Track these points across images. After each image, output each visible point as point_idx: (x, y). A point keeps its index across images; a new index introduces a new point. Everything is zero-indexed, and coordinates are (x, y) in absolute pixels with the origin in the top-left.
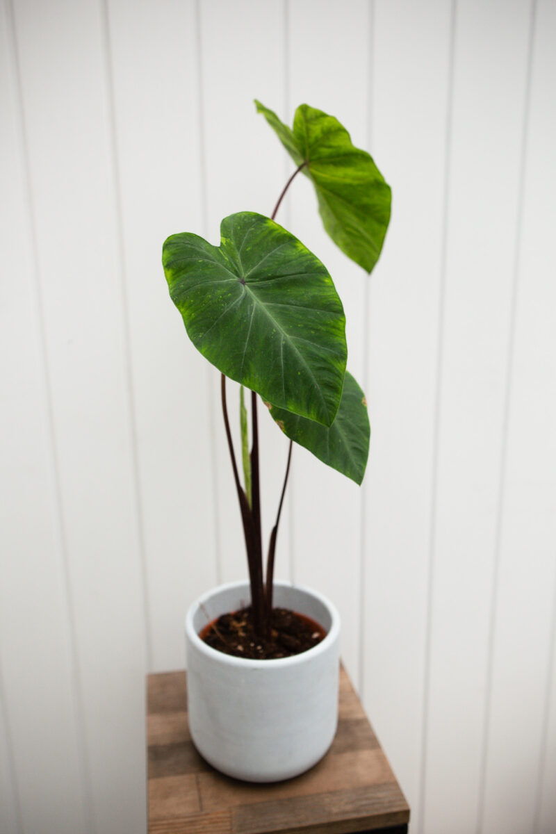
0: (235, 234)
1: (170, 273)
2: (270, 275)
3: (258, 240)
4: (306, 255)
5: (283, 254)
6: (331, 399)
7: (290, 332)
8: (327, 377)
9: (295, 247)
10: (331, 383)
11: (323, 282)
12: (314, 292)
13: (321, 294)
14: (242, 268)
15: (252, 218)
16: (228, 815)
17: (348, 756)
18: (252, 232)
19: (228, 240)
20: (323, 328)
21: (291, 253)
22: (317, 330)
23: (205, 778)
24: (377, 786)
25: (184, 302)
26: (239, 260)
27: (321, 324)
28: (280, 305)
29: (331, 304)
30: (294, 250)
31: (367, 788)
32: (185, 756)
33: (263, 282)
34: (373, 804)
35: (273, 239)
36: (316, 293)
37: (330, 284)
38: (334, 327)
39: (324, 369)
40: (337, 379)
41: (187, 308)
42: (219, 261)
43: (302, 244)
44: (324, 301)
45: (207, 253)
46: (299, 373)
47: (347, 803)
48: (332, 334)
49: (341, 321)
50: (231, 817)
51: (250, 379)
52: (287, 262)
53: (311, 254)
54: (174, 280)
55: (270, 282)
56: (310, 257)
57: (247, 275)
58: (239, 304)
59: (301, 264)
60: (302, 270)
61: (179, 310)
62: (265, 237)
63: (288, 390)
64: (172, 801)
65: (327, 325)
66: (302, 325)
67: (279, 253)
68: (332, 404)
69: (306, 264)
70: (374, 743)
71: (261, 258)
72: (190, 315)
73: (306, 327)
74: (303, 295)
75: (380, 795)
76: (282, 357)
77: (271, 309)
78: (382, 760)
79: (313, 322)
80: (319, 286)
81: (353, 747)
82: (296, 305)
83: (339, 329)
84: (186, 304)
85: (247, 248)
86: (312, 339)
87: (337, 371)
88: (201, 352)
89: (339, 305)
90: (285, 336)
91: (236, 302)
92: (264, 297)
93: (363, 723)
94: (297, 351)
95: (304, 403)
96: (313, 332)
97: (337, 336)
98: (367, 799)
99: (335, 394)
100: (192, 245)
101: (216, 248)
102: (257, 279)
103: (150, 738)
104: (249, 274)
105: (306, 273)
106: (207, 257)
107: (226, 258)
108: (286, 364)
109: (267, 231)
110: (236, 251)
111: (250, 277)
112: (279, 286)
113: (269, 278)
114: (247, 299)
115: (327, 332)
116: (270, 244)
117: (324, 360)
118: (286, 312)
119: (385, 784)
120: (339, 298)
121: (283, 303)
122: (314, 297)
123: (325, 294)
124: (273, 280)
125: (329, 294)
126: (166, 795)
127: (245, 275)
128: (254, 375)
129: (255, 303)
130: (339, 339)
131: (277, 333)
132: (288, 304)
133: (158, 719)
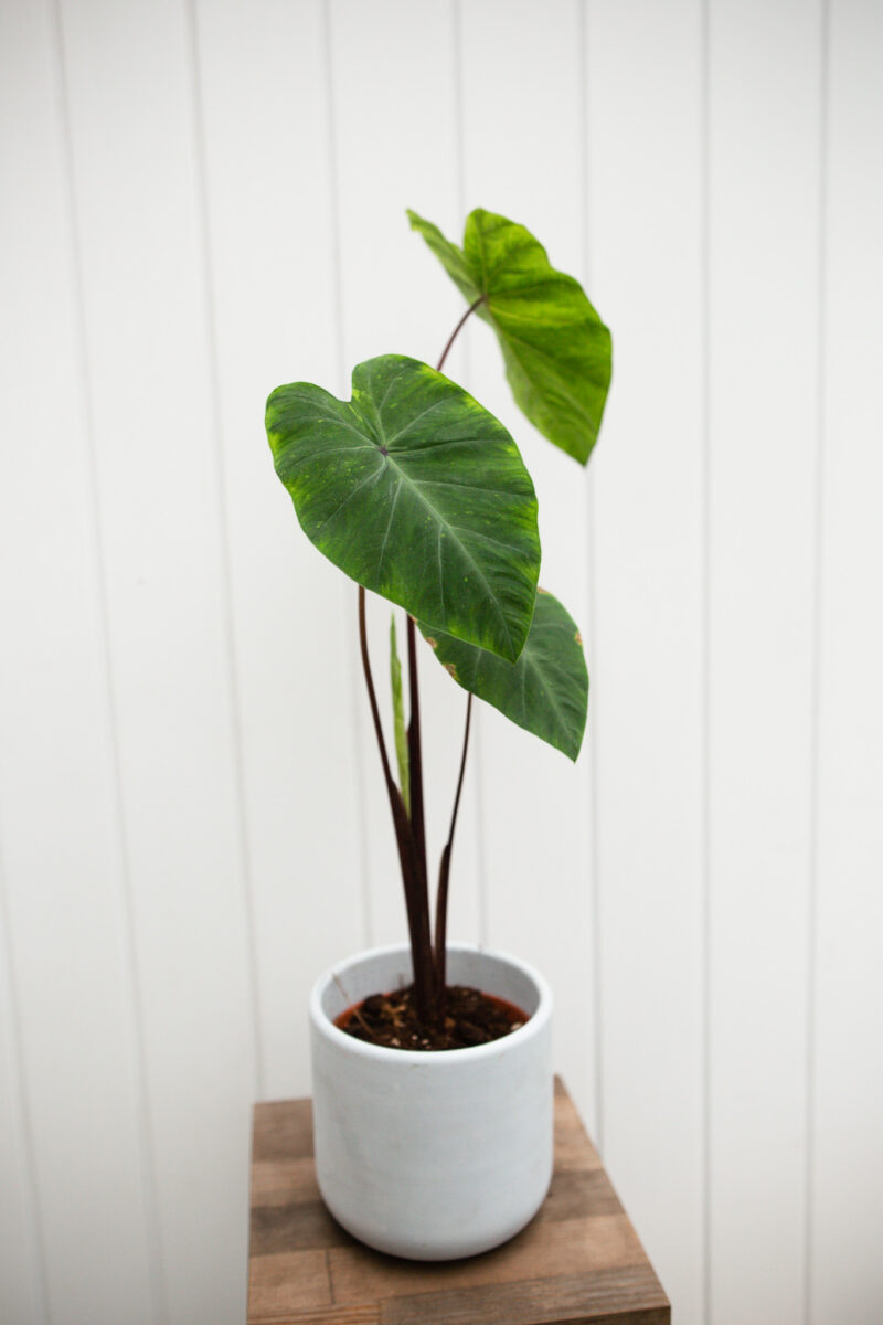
0: (374, 385)
1: (276, 438)
2: (424, 441)
3: (408, 393)
4: (480, 414)
5: (444, 413)
6: (517, 621)
7: (453, 521)
8: (511, 588)
9: (463, 403)
10: (515, 596)
11: (506, 452)
12: (489, 465)
13: (502, 468)
14: (382, 432)
15: (399, 363)
16: (375, 1310)
17: (571, 1225)
18: (398, 383)
19: (363, 393)
20: (504, 517)
21: (456, 411)
22: (495, 520)
23: (340, 1256)
24: (617, 1271)
25: (296, 478)
26: (378, 420)
27: (501, 512)
28: (440, 484)
29: (516, 483)
30: (462, 407)
31: (600, 1273)
32: (311, 1223)
33: (416, 452)
34: (610, 1297)
35: (430, 393)
36: (493, 468)
37: (515, 455)
38: (520, 516)
39: (505, 575)
40: (525, 591)
41: (301, 486)
42: (348, 421)
43: (471, 397)
44: (506, 479)
45: (331, 410)
46: (466, 580)
47: (568, 1295)
48: (517, 525)
49: (531, 507)
50: (380, 1314)
51: (391, 586)
52: (450, 423)
53: (486, 413)
54: (281, 448)
55: (424, 452)
56: (485, 417)
57: (390, 442)
58: (376, 481)
59: (471, 427)
60: (473, 433)
61: (288, 489)
62: (418, 390)
63: (449, 605)
64: (287, 1289)
65: (508, 512)
66: (471, 512)
67: (438, 411)
68: (517, 627)
69: (478, 427)
70: (614, 1206)
71: (412, 418)
72: (304, 497)
73: (476, 515)
74: (474, 470)
75: (622, 1283)
76: (440, 555)
77: (423, 488)
78: (627, 1232)
79: (488, 507)
80: (499, 457)
81: (578, 1212)
82: (463, 484)
83: (527, 518)
84: (299, 481)
85: (391, 404)
86: (487, 532)
87: (526, 579)
88: (318, 548)
89: (527, 484)
90: (445, 526)
91: (370, 478)
92: (415, 473)
93: (597, 1176)
94: (463, 548)
95: (474, 625)
96: (488, 523)
97: (524, 528)
98: (601, 1289)
99: (523, 614)
100: (309, 399)
101: (345, 404)
102: (405, 448)
103: (256, 1196)
104: (393, 439)
105: (478, 439)
106: (330, 415)
107: (360, 418)
108: (445, 565)
109: (420, 383)
110: (375, 408)
111: (394, 444)
112: (437, 457)
113: (423, 446)
114: (388, 474)
115: (511, 522)
116: (425, 399)
117: (504, 562)
118: (448, 494)
119: (630, 1267)
120: (528, 475)
121: (442, 481)
122: (491, 472)
123: (508, 468)
124: (429, 449)
125: (512, 468)
126: (278, 1281)
127: (387, 443)
128: (399, 581)
129: (401, 480)
130: (528, 532)
131: (433, 522)
132: (451, 482)
133: (268, 1169)
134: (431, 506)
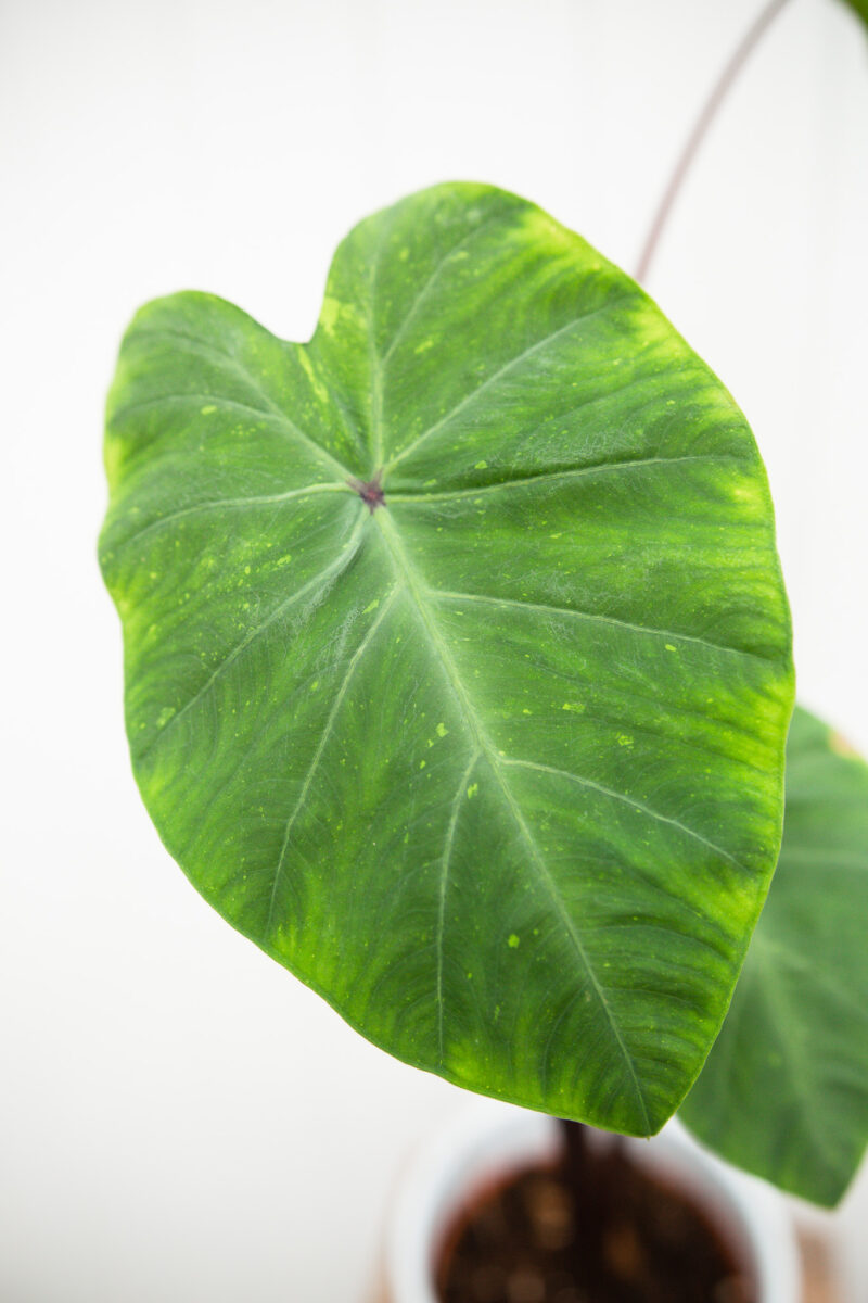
0: (385, 281)
1: (117, 449)
2: (482, 465)
3: (474, 302)
4: (668, 369)
5: (562, 367)
6: (667, 1044)
7: (516, 737)
8: (652, 959)
9: (626, 330)
10: (672, 980)
11: (721, 499)
12: (669, 545)
13: (701, 558)
14: (379, 433)
15: (468, 206)
18: (453, 272)
19: (348, 311)
20: (680, 726)
22: (646, 733)
25: (130, 577)
26: (374, 400)
27: (670, 707)
28: (504, 605)
29: (736, 611)
30: (621, 343)
33: (457, 496)
35: (537, 298)
36: (678, 555)
37: (753, 511)
38: (730, 723)
39: (644, 919)
40: (706, 960)
41: (139, 602)
42: (282, 405)
43: (658, 313)
44: (708, 595)
45: (243, 374)
46: (513, 941)
48: (716, 752)
49: (768, 696)
51: (300, 936)
52: (569, 404)
53: (692, 362)
54: (125, 478)
55: (479, 497)
56: (686, 377)
57: (394, 462)
58: (307, 610)
59: (633, 412)
60: (636, 437)
61: (116, 600)
62: (506, 289)
63: (457, 1005)
65: (698, 711)
66: (580, 708)
67: (545, 362)
68: (663, 1059)
69: (654, 414)
71: (470, 382)
72: (144, 631)
73: (598, 716)
74: (616, 559)
76: (445, 860)
77: (456, 617)
79: (635, 690)
80: (703, 518)
82: (573, 607)
83: (752, 733)
84: (136, 587)
85: (421, 338)
86: (620, 772)
87: (716, 926)
88: (144, 793)
89: (773, 621)
90: (484, 757)
91: (298, 595)
92: (446, 564)
94: (526, 834)
95: (527, 1055)
96: (625, 740)
97: (741, 762)
99: (692, 1017)
100: (197, 341)
101: (290, 350)
102: (431, 483)
104: (405, 455)
105: (650, 454)
106: (238, 393)
107: (321, 393)
108: (456, 893)
109: (512, 269)
110: (375, 355)
111: (407, 470)
112: (514, 515)
113: (478, 481)
114: (361, 574)
115: (696, 742)
116: (521, 319)
117: (651, 882)
118: (521, 639)
120: (781, 591)
121: (513, 595)
122: (664, 570)
123: (720, 560)
124: (493, 490)
125: (735, 561)
127: (383, 465)
128: (321, 923)
129: (394, 592)
130: (747, 776)
131: (452, 746)
132: (539, 598)
134: (459, 684)
